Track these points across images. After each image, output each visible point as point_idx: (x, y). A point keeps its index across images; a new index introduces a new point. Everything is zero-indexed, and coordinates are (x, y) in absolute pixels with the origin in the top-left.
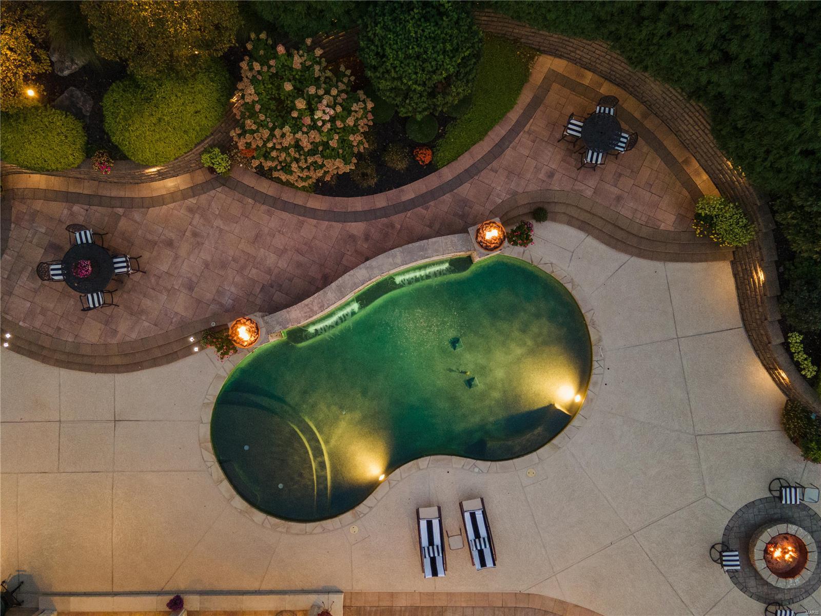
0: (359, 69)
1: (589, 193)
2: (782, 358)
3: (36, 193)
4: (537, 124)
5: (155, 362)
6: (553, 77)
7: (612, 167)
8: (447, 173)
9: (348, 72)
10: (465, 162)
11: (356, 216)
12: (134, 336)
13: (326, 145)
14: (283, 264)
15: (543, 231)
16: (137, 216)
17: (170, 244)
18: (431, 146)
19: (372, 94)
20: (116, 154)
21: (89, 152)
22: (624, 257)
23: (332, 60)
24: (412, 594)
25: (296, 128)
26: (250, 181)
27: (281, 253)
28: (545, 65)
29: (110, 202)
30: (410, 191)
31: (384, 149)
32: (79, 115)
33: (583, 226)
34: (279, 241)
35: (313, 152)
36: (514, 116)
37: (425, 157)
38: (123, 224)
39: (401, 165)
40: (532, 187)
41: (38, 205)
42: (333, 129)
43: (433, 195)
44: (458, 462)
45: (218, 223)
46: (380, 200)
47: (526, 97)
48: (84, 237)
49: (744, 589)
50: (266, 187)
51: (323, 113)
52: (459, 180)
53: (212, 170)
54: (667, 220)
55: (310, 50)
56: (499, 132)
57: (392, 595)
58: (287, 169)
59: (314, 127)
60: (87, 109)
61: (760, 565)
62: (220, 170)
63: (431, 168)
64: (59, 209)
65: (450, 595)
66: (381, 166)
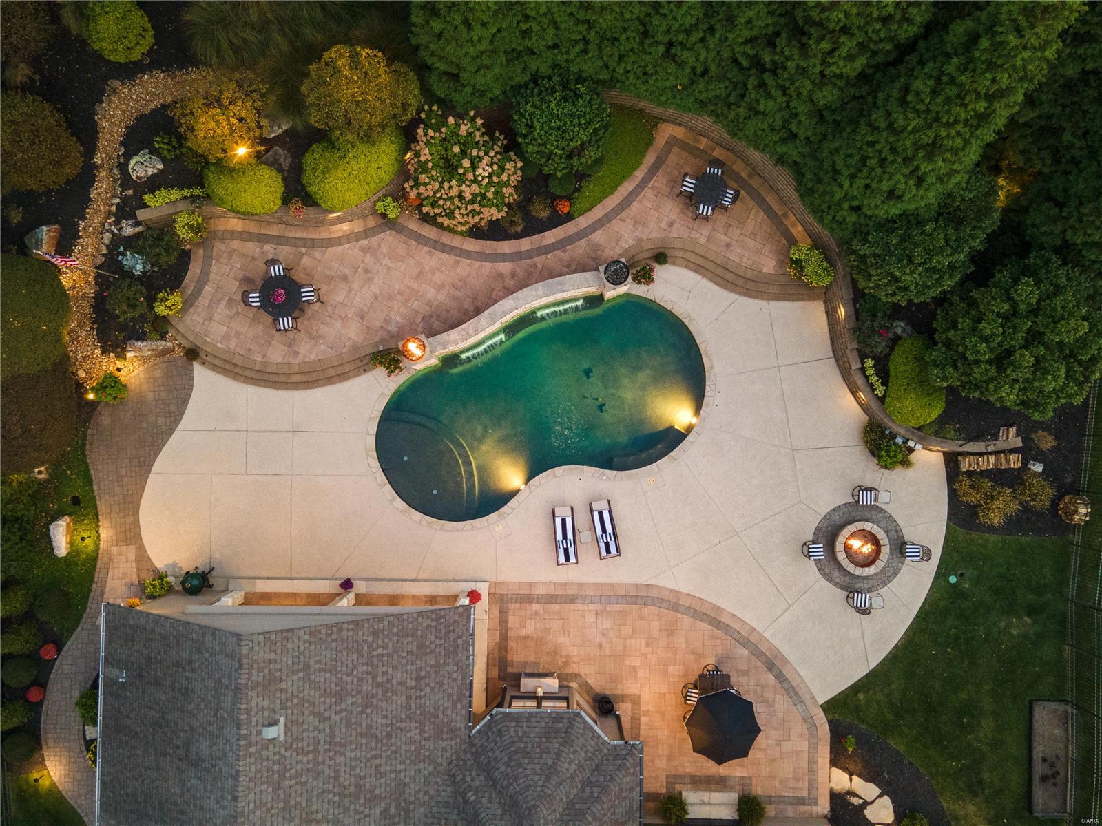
0: (511, 135)
1: (703, 240)
2: (860, 381)
3: (233, 234)
4: (659, 181)
5: (329, 381)
6: (673, 142)
7: (721, 219)
8: (582, 222)
9: (502, 137)
10: (598, 212)
11: (504, 258)
12: (312, 357)
13: (483, 196)
14: (441, 297)
15: (662, 273)
16: (317, 254)
17: (345, 278)
18: (569, 198)
19: (521, 155)
20: (310, 201)
21: (286, 201)
22: (734, 296)
23: (489, 129)
24: (549, 584)
25: (461, 181)
26: (414, 225)
27: (440, 288)
28: (666, 132)
29: (295, 242)
30: (551, 236)
31: (529, 201)
32: (280, 170)
33: (699, 269)
34: (438, 278)
35: (473, 202)
36: (640, 174)
37: (564, 207)
38: (305, 261)
39: (544, 214)
40: (654, 235)
41: (235, 244)
42: (490, 183)
43: (571, 240)
44: (588, 470)
45: (386, 261)
46: (525, 244)
47: (650, 159)
48: (276, 270)
49: (830, 579)
50: (429, 232)
51: (483, 170)
52: (593, 228)
53: (384, 216)
54: (769, 265)
55: (473, 119)
56: (627, 187)
57: (531, 585)
58: (450, 215)
59: (475, 181)
60: (286, 164)
61: (841, 556)
62: (391, 215)
63: (569, 217)
64: (252, 248)
65: (580, 585)
66: (526, 215)
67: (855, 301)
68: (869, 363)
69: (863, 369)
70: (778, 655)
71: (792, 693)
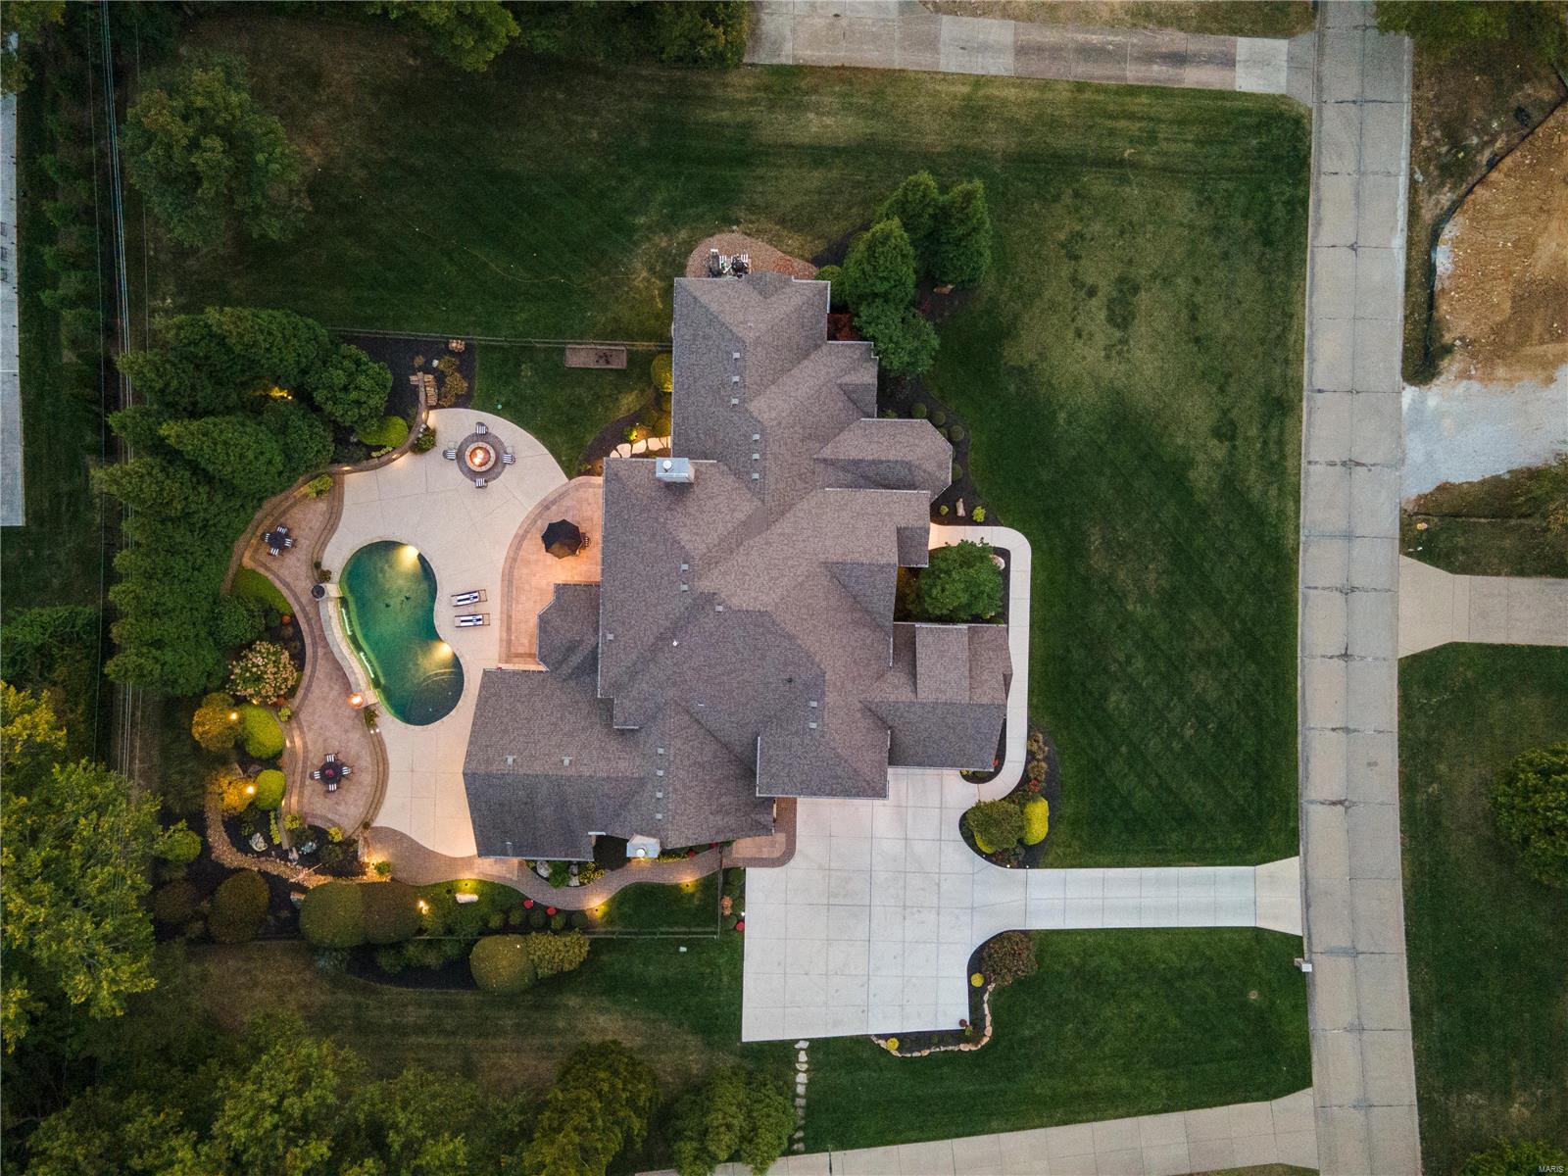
0: (243, 647)
1: (308, 542)
2: (385, 458)
3: (299, 802)
4: (274, 566)
5: (383, 751)
6: (253, 558)
7: (295, 534)
8: (296, 608)
9: (243, 651)
10: (291, 600)
11: (315, 653)
12: (368, 759)
13: (274, 662)
14: (337, 687)
15: (326, 566)
16: (311, 755)
17: (325, 740)
18: (282, 615)
19: (253, 642)
20: (278, 755)
21: (279, 768)
22: (340, 525)
23: (239, 658)
24: (501, 631)
25: (266, 673)
26: (296, 701)
27: (331, 688)
28: (247, 562)
29: (304, 766)
30: (304, 626)
31: (283, 638)
32: (261, 771)
33: (324, 545)
34: (326, 689)
35: (278, 668)
36: (271, 577)
37: (287, 619)
38: (315, 762)
39: (290, 630)
40: (304, 568)
41: (305, 801)
42: (267, 658)
43: (306, 616)
44: (437, 607)
45: (316, 717)
46: (308, 641)
47: (262, 571)
49: (500, 474)
50: (300, 693)
51: (259, 661)
52: (297, 599)
53: (289, 717)
54: (322, 506)
55: (234, 667)
56: (278, 584)
57: (501, 640)
58: (286, 680)
59: (265, 666)
60: (258, 768)
61: (484, 469)
62: (289, 713)
63: (293, 616)
64: (307, 792)
65: (502, 613)
66: (291, 639)
67: (339, 462)
68: (374, 454)
69: (378, 457)
70: (541, 503)
71: (562, 495)
